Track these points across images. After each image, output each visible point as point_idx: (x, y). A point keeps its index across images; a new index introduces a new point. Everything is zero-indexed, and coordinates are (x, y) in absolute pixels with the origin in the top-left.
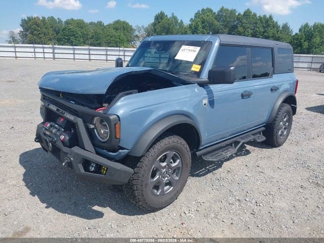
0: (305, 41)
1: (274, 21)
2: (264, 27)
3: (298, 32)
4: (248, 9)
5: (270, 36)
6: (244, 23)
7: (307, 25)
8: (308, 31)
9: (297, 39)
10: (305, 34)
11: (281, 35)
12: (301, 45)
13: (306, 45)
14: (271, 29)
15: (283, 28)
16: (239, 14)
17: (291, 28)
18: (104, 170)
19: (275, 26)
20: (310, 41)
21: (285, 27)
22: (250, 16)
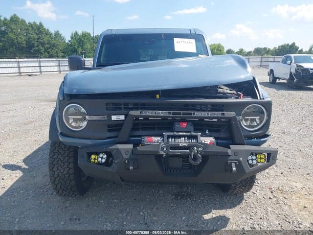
0: (78, 47)
1: (45, 28)
2: (37, 34)
3: (70, 39)
4: (15, 15)
5: (46, 42)
6: (13, 29)
7: (76, 33)
8: (79, 39)
9: (71, 45)
10: (77, 41)
12: (76, 51)
13: (80, 50)
14: (44, 36)
15: (55, 35)
16: (5, 19)
17: (63, 35)
18: (261, 158)
19: (47, 33)
20: (82, 46)
21: (57, 34)
22: (18, 22)
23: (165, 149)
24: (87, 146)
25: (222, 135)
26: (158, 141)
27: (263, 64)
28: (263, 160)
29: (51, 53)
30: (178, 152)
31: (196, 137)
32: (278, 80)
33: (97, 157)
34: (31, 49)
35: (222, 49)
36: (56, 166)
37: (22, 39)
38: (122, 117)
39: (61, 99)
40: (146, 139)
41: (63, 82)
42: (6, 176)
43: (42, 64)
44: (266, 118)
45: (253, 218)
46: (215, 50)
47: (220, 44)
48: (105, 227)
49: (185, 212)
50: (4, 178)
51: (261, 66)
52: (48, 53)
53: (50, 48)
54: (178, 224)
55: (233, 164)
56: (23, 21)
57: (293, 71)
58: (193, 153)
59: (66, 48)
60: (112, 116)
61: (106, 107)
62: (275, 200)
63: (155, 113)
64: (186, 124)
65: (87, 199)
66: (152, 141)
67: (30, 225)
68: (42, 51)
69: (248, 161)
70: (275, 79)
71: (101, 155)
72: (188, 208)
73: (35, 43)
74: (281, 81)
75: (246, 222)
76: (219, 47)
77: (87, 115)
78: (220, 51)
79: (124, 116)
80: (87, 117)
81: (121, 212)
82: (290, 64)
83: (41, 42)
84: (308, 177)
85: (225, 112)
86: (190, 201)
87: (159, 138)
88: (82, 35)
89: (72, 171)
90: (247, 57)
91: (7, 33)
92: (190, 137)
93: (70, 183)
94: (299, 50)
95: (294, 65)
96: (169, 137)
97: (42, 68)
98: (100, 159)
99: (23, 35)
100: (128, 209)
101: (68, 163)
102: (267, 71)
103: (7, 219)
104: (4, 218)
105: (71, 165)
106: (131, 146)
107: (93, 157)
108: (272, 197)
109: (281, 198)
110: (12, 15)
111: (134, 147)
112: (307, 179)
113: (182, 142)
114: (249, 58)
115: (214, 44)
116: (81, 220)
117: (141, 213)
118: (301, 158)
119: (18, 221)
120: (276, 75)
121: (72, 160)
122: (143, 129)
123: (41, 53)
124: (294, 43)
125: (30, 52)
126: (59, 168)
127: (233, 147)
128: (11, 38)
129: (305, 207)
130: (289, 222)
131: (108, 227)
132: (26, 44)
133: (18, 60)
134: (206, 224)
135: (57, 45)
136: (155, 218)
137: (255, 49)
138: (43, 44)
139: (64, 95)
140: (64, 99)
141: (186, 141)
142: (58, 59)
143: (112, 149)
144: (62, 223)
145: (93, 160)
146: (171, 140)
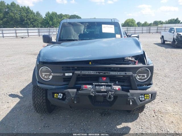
0: (50, 21)
1: (31, 10)
2: (26, 13)
3: (45, 16)
4: (13, 2)
5: (31, 18)
6: (13, 10)
7: (48, 13)
8: (50, 16)
9: (46, 20)
10: (49, 18)
11: (37, 18)
12: (48, 23)
13: (51, 23)
14: (30, 14)
15: (37, 14)
16: (8, 5)
17: (41, 14)
18: (147, 97)
19: (32, 13)
20: (52, 21)
21: (38, 13)
22: (15, 6)
23: (94, 92)
24: (52, 89)
25: (125, 84)
26: (90, 87)
27: (158, 31)
28: (148, 98)
29: (34, 24)
30: (101, 94)
31: (110, 86)
32: (166, 42)
33: (57, 95)
34: (23, 22)
35: (134, 22)
36: (36, 98)
37: (18, 16)
38: (71, 74)
39: (38, 63)
40: (84, 86)
41: (39, 54)
42: (10, 101)
43: (29, 31)
44: (150, 75)
45: (143, 128)
46: (130, 23)
47: (133, 19)
48: (62, 131)
49: (106, 124)
50: (9, 102)
51: (157, 32)
52: (33, 24)
53: (33, 21)
54: (101, 130)
55: (131, 101)
56: (18, 6)
57: (175, 37)
58: (109, 95)
59: (43, 22)
60: (66, 74)
61: (62, 69)
62: (156, 117)
63: (89, 73)
64: (105, 79)
65: (53, 115)
66: (87, 88)
67: (22, 129)
68: (29, 23)
69: (139, 99)
70: (164, 41)
71: (60, 94)
72: (108, 121)
73: (25, 18)
74: (168, 42)
75: (139, 130)
76: (132, 21)
77: (52, 72)
78: (133, 23)
79: (72, 74)
80: (52, 74)
81: (71, 123)
82: (174, 33)
83: (28, 18)
84: (176, 104)
85: (126, 72)
86: (109, 118)
87: (91, 86)
88: (52, 14)
89: (44, 101)
90: (149, 27)
91: (9, 13)
92: (107, 86)
93: (43, 107)
94: (180, 22)
95: (176, 34)
96: (96, 85)
97: (29, 33)
98: (59, 96)
99: (18, 14)
100: (75, 121)
101: (42, 97)
102: (160, 36)
103: (11, 125)
104: (9, 125)
105: (44, 98)
106: (75, 90)
107: (55, 95)
108: (154, 116)
109: (160, 116)
110: (12, 2)
111: (77, 91)
112: (176, 105)
113: (103, 88)
114: (150, 28)
115: (130, 19)
116: (50, 127)
117: (82, 124)
118: (174, 92)
119: (16, 127)
120: (165, 39)
121: (44, 95)
122: (82, 80)
123: (29, 25)
124: (178, 18)
125: (22, 24)
126: (38, 99)
127: (131, 91)
128: (11, 15)
129: (172, 122)
130: (162, 131)
131: (64, 131)
132: (20, 19)
133: (15, 29)
134: (116, 131)
135: (38, 20)
136: (89, 127)
137: (154, 22)
138: (30, 19)
139: (39, 62)
140: (39, 64)
141: (105, 88)
142: (38, 28)
143: (65, 92)
144: (40, 128)
145: (55, 97)
146: (97, 87)
